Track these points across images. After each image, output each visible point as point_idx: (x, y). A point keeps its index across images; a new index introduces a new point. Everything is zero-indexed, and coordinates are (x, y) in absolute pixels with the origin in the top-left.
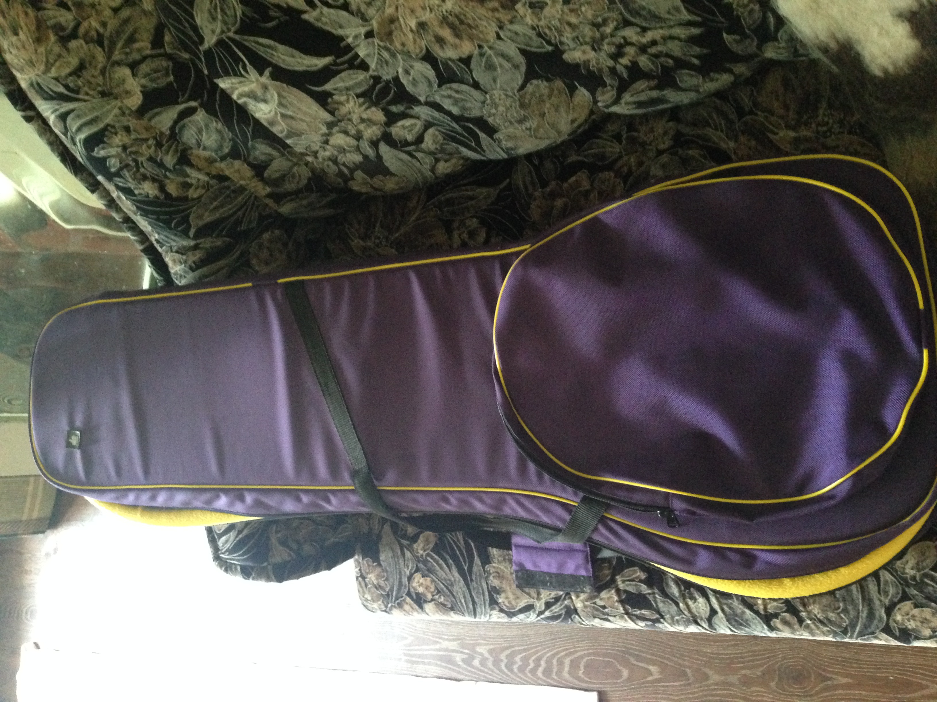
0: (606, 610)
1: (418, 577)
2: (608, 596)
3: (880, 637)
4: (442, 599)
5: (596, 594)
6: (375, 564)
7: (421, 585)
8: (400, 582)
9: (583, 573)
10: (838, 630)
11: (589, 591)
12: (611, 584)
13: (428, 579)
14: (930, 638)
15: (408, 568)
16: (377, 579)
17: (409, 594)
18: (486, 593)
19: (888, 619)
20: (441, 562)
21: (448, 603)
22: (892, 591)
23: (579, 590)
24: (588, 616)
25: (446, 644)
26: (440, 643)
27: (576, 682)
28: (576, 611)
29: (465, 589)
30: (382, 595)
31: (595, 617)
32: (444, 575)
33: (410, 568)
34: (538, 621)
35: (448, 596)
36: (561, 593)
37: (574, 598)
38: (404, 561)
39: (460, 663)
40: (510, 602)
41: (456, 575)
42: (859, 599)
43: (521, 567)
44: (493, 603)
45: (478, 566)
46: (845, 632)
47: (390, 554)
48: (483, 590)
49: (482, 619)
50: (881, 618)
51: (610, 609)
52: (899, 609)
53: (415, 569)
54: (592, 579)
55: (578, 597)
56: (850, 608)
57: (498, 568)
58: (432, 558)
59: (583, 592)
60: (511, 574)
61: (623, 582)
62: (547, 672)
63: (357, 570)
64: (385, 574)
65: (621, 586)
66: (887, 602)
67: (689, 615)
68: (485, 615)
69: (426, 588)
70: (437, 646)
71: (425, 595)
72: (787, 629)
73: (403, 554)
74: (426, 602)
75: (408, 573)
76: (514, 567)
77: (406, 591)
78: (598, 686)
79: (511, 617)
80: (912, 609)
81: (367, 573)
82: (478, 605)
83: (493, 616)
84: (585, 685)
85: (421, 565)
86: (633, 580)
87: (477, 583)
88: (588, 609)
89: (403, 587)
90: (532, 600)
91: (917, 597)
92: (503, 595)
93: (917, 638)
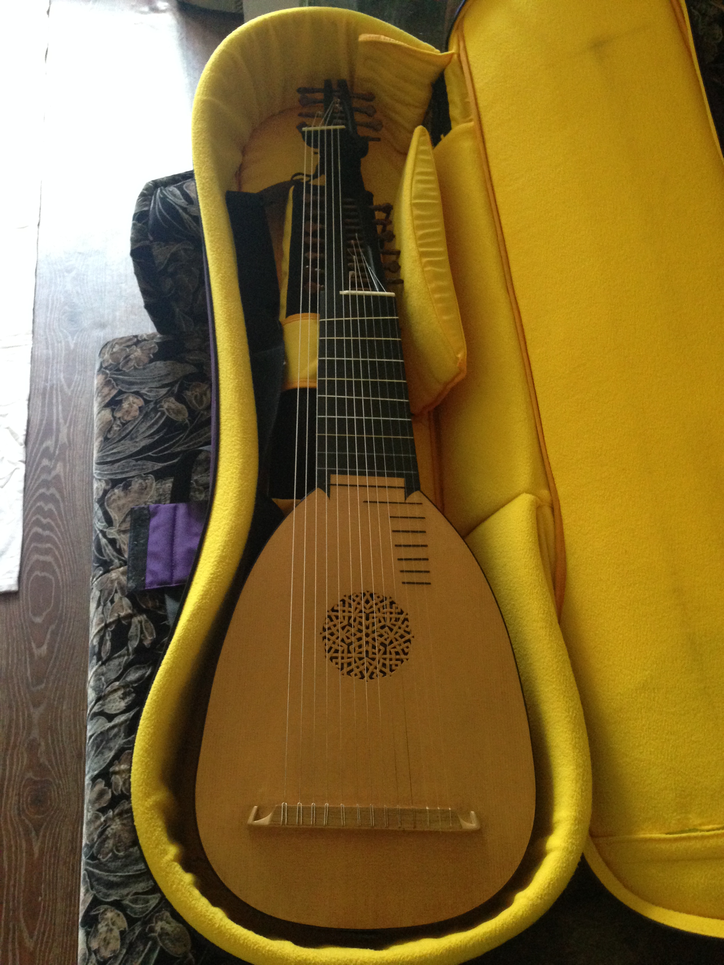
0: (109, 604)
1: (140, 402)
2: (125, 606)
3: (87, 895)
4: (116, 428)
5: (127, 593)
6: (151, 356)
7: (131, 405)
8: (132, 384)
9: (149, 579)
10: (94, 850)
11: (129, 585)
12: (137, 608)
13: (137, 413)
14: (89, 948)
15: (148, 391)
16: (136, 358)
17: (120, 393)
18: (124, 476)
19: (108, 903)
20: (156, 427)
21: (112, 434)
22: (138, 907)
23: (130, 575)
24: (101, 584)
25: (64, 430)
26: (65, 423)
27: (28, 568)
28: (107, 571)
29: (128, 453)
30: (119, 364)
31: (101, 591)
32: (141, 431)
33: (148, 394)
34: (96, 531)
35: (120, 435)
36: (126, 556)
37: (122, 569)
38: (157, 388)
39: (44, 445)
40: (114, 500)
41: (143, 444)
42: (129, 872)
43: (154, 514)
44: (114, 483)
45: (153, 466)
46: (92, 857)
47: (163, 373)
48: (127, 472)
49: (95, 470)
50: (108, 896)
51: (111, 608)
52: (119, 915)
53: (148, 398)
54: (142, 589)
55: (123, 573)
56: (119, 863)
57: (151, 487)
58: (160, 418)
59: (128, 579)
60: (145, 503)
61: (140, 622)
62: (38, 538)
63: (145, 337)
64: (141, 367)
65: (135, 620)
66: (126, 902)
67: (106, 692)
68: (100, 474)
69: (127, 411)
70: (61, 421)
71: (119, 410)
72: (94, 795)
73: (163, 386)
74: (113, 410)
75: (143, 391)
76: (153, 506)
77: (124, 390)
78: (24, 592)
79: (98, 502)
80: (119, 928)
81: (141, 348)
82: (111, 467)
83: (99, 483)
84: (25, 577)
85: (152, 406)
86: (142, 632)
87: (134, 465)
88: (109, 585)
89: (127, 386)
90: (118, 525)
91: (132, 933)
92: (122, 494)
93: (88, 934)
